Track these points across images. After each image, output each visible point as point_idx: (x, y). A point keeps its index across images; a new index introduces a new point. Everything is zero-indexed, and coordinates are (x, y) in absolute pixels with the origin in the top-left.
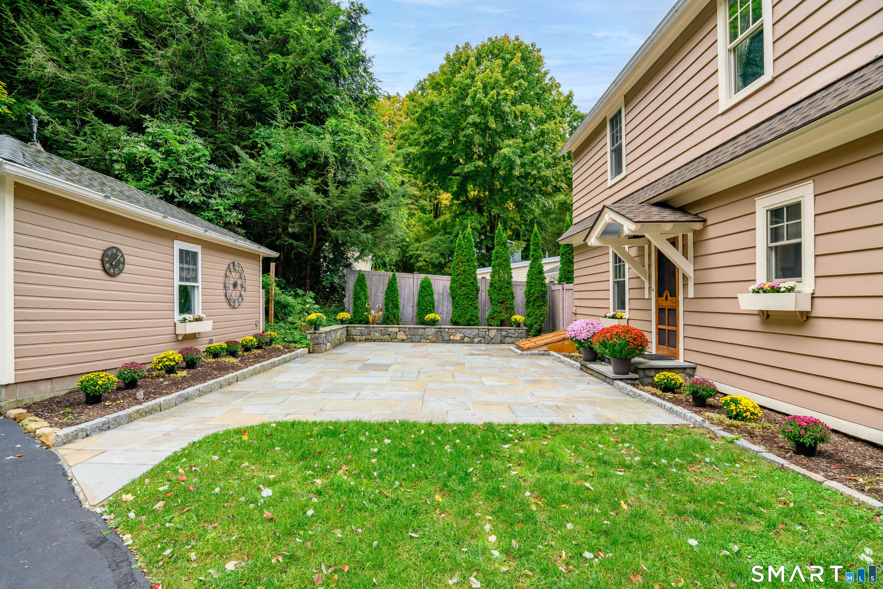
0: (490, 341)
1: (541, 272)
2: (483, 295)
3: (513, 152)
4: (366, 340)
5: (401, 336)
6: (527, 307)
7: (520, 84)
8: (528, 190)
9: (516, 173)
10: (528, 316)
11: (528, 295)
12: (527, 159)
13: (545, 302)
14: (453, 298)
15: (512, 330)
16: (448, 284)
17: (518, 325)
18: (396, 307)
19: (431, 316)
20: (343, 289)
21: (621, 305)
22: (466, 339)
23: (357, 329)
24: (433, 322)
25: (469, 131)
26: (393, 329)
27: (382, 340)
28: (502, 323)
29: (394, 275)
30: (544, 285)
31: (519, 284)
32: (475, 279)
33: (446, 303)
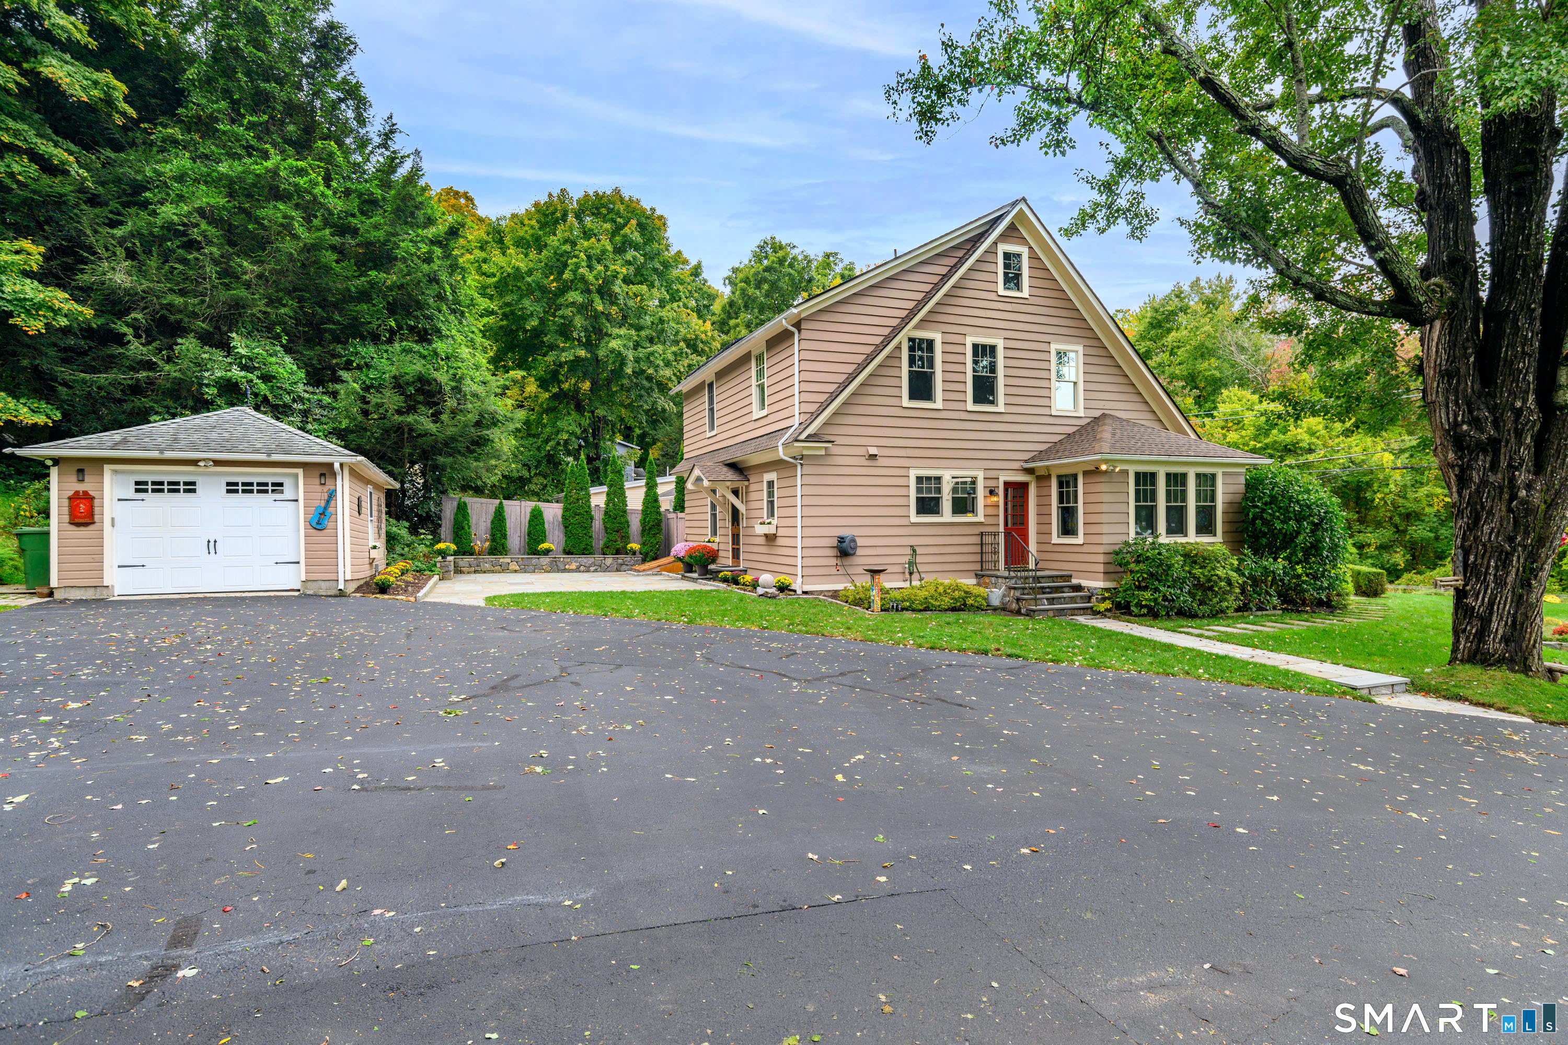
0: (607, 569)
1: (656, 501)
2: (598, 524)
3: (624, 346)
4: (475, 572)
5: (514, 566)
6: (643, 536)
7: (635, 258)
8: (643, 388)
9: (629, 370)
10: (644, 544)
11: (644, 523)
12: (642, 352)
13: (660, 531)
14: (566, 527)
15: (628, 558)
16: (559, 512)
17: (634, 553)
18: (504, 536)
19: (545, 546)
20: (440, 519)
21: (714, 533)
22: (582, 568)
23: (465, 561)
24: (547, 552)
25: (568, 312)
26: (504, 560)
27: (493, 572)
28: (618, 552)
29: (501, 503)
30: (659, 513)
31: (634, 511)
32: (589, 507)
33: (557, 532)
